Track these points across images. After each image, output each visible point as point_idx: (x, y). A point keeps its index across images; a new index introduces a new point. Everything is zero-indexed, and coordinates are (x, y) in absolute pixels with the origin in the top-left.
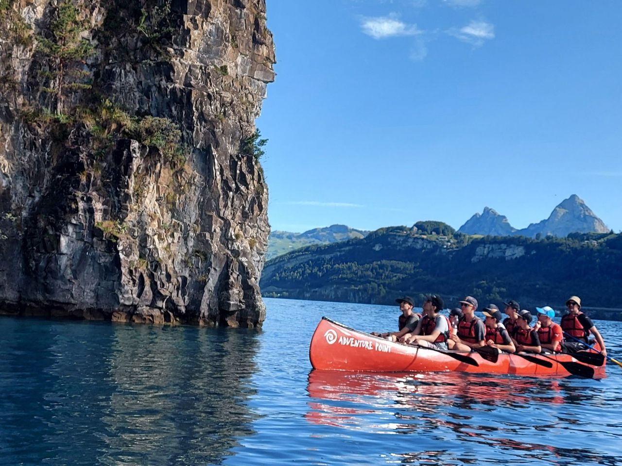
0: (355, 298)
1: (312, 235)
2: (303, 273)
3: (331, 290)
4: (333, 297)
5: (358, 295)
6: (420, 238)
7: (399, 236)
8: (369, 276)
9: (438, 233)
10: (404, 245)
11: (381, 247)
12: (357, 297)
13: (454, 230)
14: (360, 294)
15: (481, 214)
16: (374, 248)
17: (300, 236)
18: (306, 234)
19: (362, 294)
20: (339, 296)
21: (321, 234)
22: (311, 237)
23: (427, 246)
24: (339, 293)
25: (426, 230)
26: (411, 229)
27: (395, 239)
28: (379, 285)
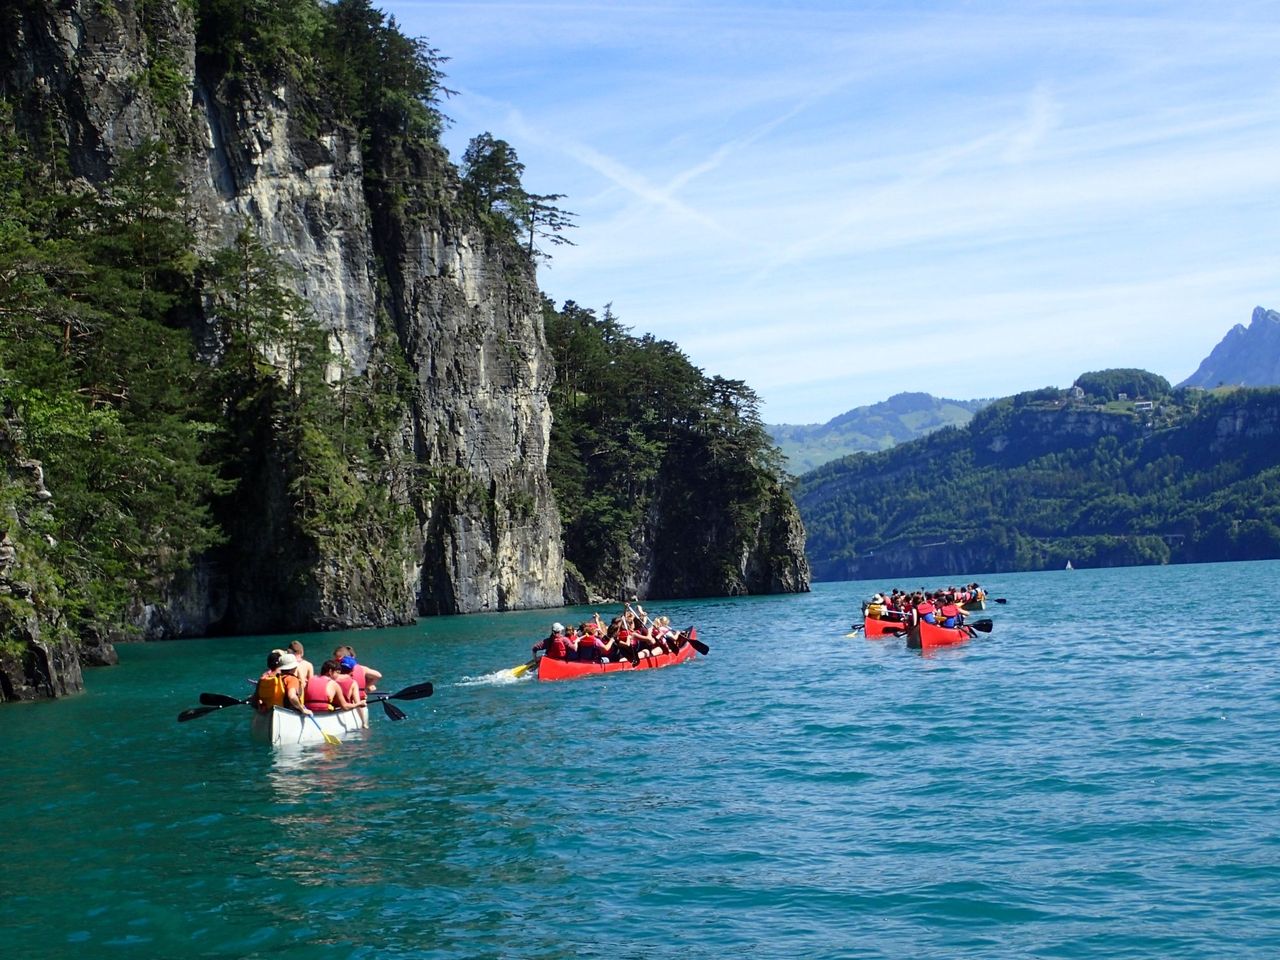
0: (960, 565)
1: (848, 425)
2: (839, 520)
3: (904, 552)
4: (911, 567)
5: (966, 556)
6: (1093, 412)
7: (1045, 413)
8: (985, 512)
9: (1132, 396)
10: (1056, 433)
11: (1006, 443)
12: (964, 561)
13: (1168, 384)
14: (970, 552)
15: (1247, 326)
16: (989, 447)
17: (819, 432)
18: (837, 423)
19: (974, 552)
20: (925, 562)
21: (868, 420)
22: (848, 430)
23: (1108, 427)
24: (924, 557)
25: (1106, 394)
26: (1070, 393)
27: (1037, 420)
28: (1009, 530)
